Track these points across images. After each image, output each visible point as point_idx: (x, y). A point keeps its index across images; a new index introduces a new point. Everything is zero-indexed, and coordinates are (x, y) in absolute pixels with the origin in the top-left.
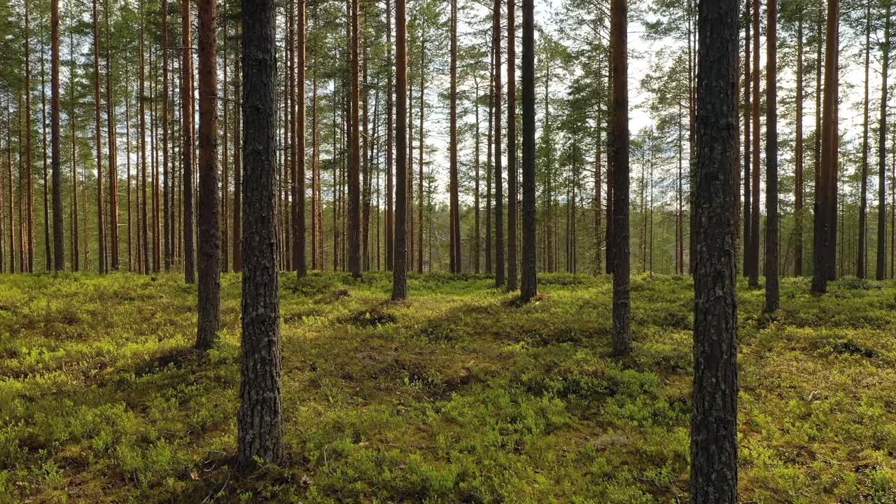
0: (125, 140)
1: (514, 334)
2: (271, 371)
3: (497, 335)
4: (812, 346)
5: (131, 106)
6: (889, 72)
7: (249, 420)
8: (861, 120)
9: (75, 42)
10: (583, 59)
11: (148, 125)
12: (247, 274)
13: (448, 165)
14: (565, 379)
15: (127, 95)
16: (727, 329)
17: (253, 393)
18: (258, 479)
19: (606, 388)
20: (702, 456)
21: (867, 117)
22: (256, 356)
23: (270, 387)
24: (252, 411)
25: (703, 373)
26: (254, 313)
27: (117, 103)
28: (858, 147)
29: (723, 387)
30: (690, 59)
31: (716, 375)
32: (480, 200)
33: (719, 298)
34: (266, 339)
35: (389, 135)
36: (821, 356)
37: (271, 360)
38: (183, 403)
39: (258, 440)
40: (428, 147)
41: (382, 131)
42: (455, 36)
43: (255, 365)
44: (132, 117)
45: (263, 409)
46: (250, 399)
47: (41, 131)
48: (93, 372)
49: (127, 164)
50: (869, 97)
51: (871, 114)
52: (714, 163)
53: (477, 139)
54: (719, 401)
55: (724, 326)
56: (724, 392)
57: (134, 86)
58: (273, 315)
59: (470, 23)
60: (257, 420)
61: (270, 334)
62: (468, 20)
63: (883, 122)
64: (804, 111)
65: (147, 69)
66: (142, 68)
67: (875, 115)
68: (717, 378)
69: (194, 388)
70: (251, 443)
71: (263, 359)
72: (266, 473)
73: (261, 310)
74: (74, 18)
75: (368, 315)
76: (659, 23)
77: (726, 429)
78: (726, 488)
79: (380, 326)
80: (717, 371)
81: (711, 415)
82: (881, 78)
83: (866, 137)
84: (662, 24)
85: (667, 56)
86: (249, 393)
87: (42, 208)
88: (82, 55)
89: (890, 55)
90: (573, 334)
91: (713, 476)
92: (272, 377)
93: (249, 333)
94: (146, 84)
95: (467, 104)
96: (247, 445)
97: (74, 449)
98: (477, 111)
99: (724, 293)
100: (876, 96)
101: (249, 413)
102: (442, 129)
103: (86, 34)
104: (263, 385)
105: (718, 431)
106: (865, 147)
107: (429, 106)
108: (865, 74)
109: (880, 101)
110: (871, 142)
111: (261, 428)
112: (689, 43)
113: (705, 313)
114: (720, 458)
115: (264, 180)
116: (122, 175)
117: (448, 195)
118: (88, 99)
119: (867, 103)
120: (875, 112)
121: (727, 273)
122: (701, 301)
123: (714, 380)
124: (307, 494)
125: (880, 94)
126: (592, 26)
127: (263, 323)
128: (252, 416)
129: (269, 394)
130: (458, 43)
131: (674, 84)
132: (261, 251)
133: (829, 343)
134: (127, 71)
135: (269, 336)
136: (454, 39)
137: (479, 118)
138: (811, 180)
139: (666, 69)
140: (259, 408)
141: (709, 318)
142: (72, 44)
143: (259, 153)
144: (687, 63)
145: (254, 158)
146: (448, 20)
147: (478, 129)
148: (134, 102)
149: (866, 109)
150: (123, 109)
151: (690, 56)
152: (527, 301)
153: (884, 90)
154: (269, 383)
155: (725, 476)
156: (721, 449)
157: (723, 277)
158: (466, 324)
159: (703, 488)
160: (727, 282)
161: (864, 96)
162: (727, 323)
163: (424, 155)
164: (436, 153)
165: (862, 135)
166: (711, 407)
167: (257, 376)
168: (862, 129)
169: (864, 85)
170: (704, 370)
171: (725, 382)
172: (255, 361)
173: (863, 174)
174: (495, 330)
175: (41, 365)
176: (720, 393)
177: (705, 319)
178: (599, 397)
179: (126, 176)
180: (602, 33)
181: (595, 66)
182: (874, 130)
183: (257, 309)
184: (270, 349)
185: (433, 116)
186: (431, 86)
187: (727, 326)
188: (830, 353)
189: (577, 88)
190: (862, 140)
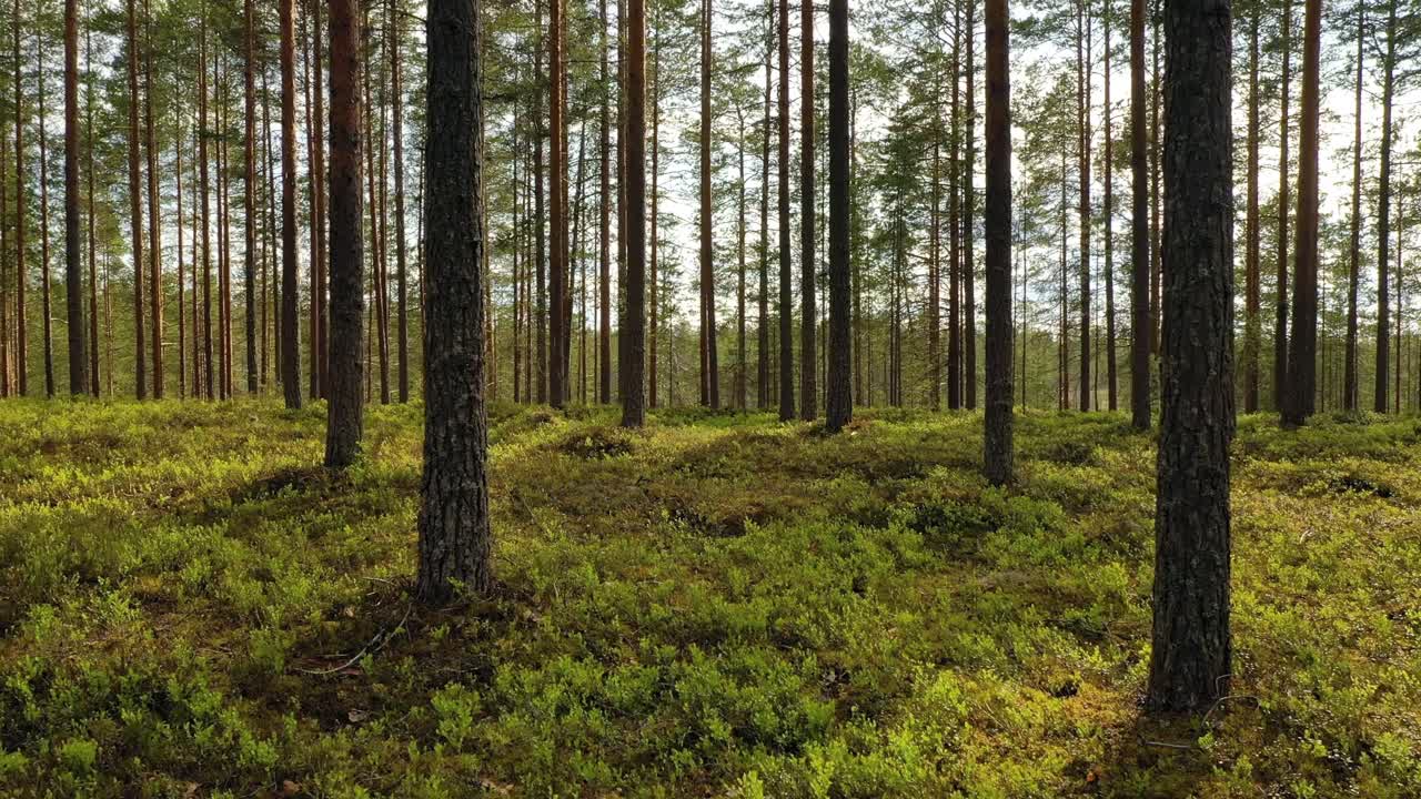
0: (174, 205)
1: (821, 468)
2: (473, 447)
3: (795, 472)
4: (1292, 484)
5: (185, 152)
6: (1394, 99)
7: (438, 524)
8: (1350, 175)
9: (94, 45)
10: (910, 78)
11: (212, 183)
12: (435, 291)
13: (698, 245)
14: (920, 506)
15: (178, 133)
16: (1216, 330)
17: (445, 482)
18: (456, 613)
19: (983, 520)
20: (1177, 531)
21: (1358, 172)
22: (450, 422)
23: (471, 474)
24: (443, 509)
25: (1177, 401)
26: (446, 354)
27: (163, 146)
28: (1345, 220)
29: (1210, 421)
30: (1081, 77)
31: (1199, 401)
32: (747, 304)
33: (1204, 279)
34: (466, 396)
35: (605, 193)
36: (1311, 495)
37: (472, 430)
38: (315, 535)
39: (452, 557)
40: (663, 219)
41: (591, 189)
42: (709, 37)
43: (447, 438)
44: (185, 170)
45: (460, 506)
46: (439, 492)
47: (38, 192)
48: (164, 498)
49: (176, 245)
50: (1363, 139)
51: (1364, 165)
52: (1197, 69)
53: (742, 207)
54: (1204, 443)
55: (1211, 324)
56: (1211, 428)
57: (191, 120)
58: (476, 358)
59: (731, 17)
60: (451, 524)
61: (472, 387)
62: (728, 13)
63: (1384, 180)
64: (1260, 163)
65: (210, 91)
66: (204, 87)
67: (1372, 168)
68: (1201, 409)
69: (329, 516)
70: (442, 562)
71: (461, 427)
72: (467, 606)
73: (458, 349)
74: (92, 7)
75: (589, 442)
76: (1031, 21)
77: (1214, 488)
78: (1213, 579)
79: (608, 457)
80: (1200, 395)
81: (1191, 465)
82: (1381, 109)
83: (1357, 204)
84: (1036, 22)
85: (1044, 73)
86: (438, 481)
87: (41, 314)
88: (106, 65)
89: (1395, 73)
90: (917, 467)
91: (1194, 562)
92: (475, 457)
93: (438, 385)
94: (211, 116)
95: (728, 148)
96: (437, 565)
97: (151, 582)
98: (741, 162)
99: (1211, 272)
100: (1373, 138)
101: (439, 512)
102: (685, 188)
103: (113, 33)
104: (460, 468)
105: (1201, 490)
106: (1357, 221)
107: (664, 151)
108: (1355, 103)
109: (1380, 143)
110: (1365, 210)
111: (457, 536)
112: (1080, 52)
113: (1180, 307)
114: (1205, 534)
115: (462, 140)
116: (169, 265)
117: (697, 296)
118: (117, 138)
119: (1358, 149)
120: (1371, 163)
121: (1217, 242)
122: (1174, 288)
123: (1195, 410)
124: (535, 635)
125: (1380, 134)
126: (926, 23)
127: (461, 368)
128: (443, 518)
129: (469, 484)
130: (713, 49)
131: (1055, 119)
132: (458, 255)
133: (1321, 478)
134: (178, 94)
135: (470, 392)
136: (707, 43)
137: (744, 171)
138: (1271, 273)
139: (1042, 95)
140: (454, 505)
141: (1188, 312)
142: (89, 49)
143: (454, 97)
144: (1076, 85)
145: (447, 107)
146: (697, 14)
147: (743, 191)
148: (189, 145)
149: (1358, 160)
150: (171, 157)
151: (1081, 72)
152: (838, 430)
153: (1387, 126)
154: (469, 466)
155: (1214, 561)
156: (1207, 518)
157: (1211, 247)
158: (745, 457)
159: (1177, 580)
160: (1216, 256)
161: (1353, 137)
162: (1217, 320)
163: (658, 230)
164: (676, 227)
165: (1350, 200)
166: (1191, 452)
167: (450, 455)
168: (1351, 191)
169: (1354, 119)
170: (1179, 395)
171: (1213, 413)
172: (447, 428)
173: (1352, 265)
174: (792, 463)
175: (76, 490)
176: (1206, 431)
177: (1181, 315)
178: (975, 530)
179: (176, 265)
180: (942, 34)
181: (930, 87)
182: (1372, 193)
183: (452, 346)
184: (471, 412)
185: (672, 167)
186: (669, 119)
187: (1215, 325)
188: (1324, 491)
189: (903, 123)
190: (1349, 210)
